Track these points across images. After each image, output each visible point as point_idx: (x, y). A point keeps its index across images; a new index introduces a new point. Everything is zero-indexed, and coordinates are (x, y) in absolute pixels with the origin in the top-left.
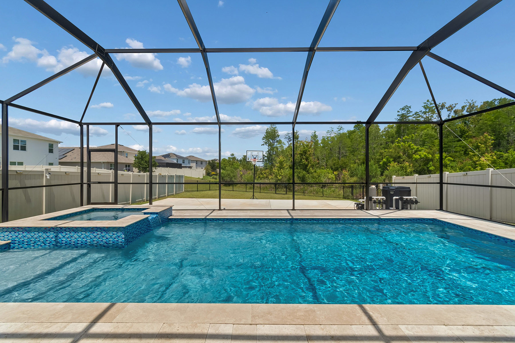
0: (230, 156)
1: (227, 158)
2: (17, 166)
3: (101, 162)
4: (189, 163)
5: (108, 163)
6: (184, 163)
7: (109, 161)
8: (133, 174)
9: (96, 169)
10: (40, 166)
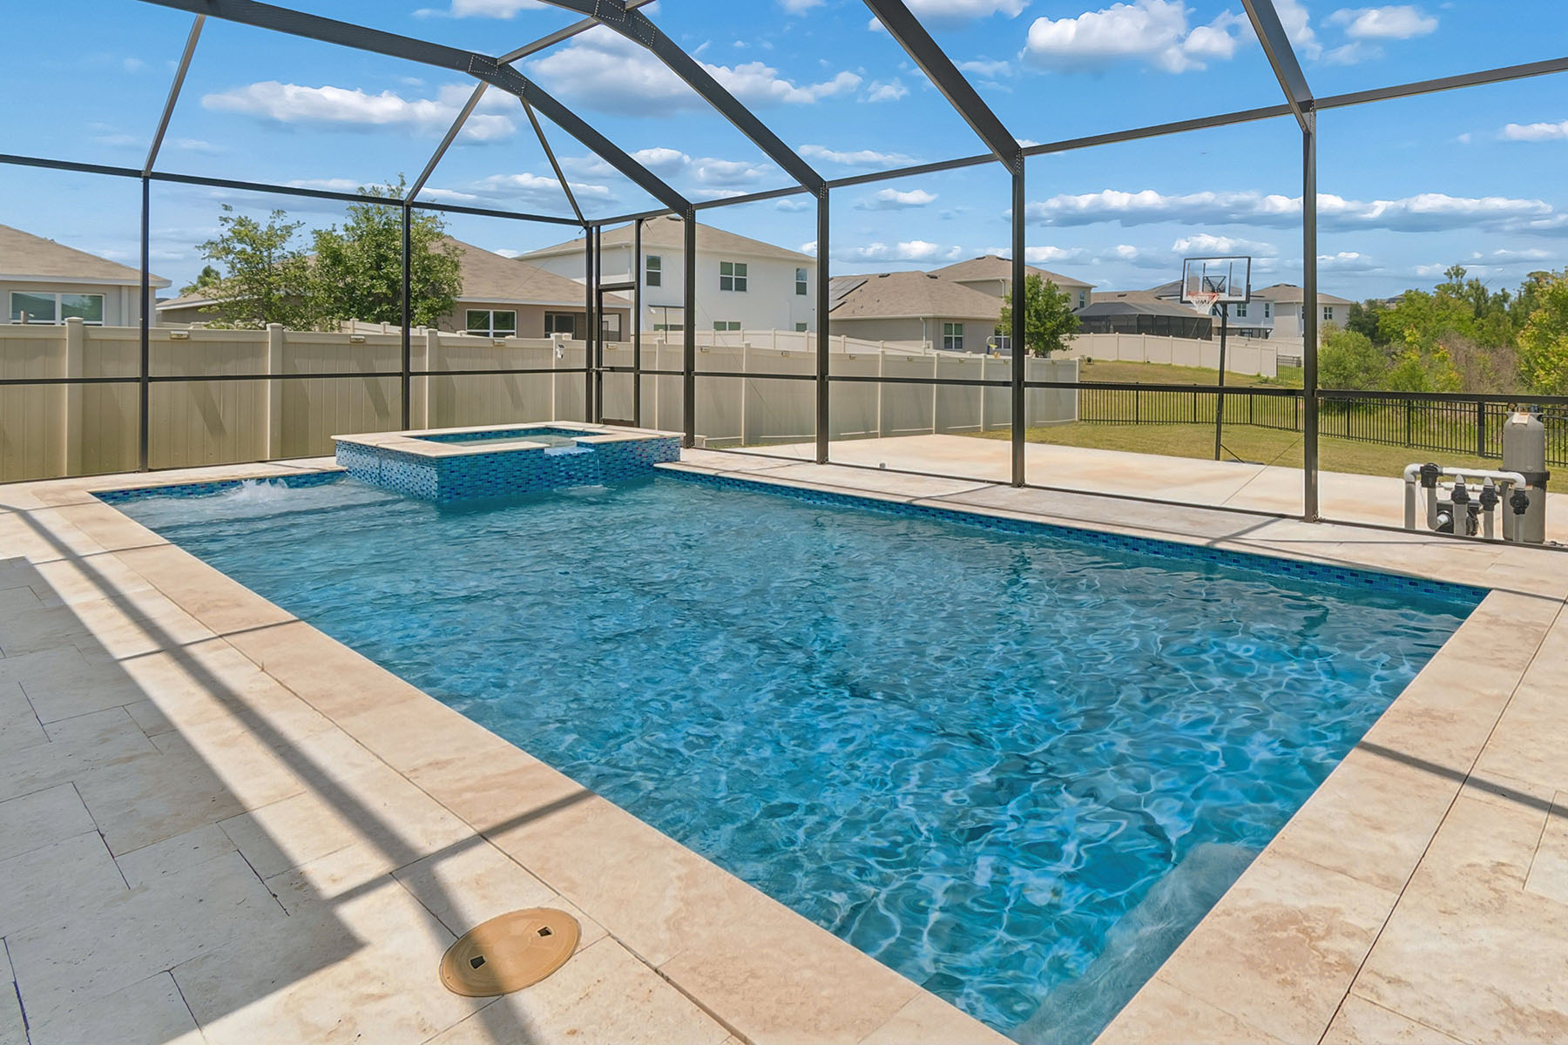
0: (1446, 281)
1: (1431, 291)
2: (727, 332)
3: (918, 319)
4: (1267, 315)
5: (938, 319)
6: (1244, 315)
7: (939, 315)
8: (938, 355)
9: (849, 340)
10: (769, 332)
